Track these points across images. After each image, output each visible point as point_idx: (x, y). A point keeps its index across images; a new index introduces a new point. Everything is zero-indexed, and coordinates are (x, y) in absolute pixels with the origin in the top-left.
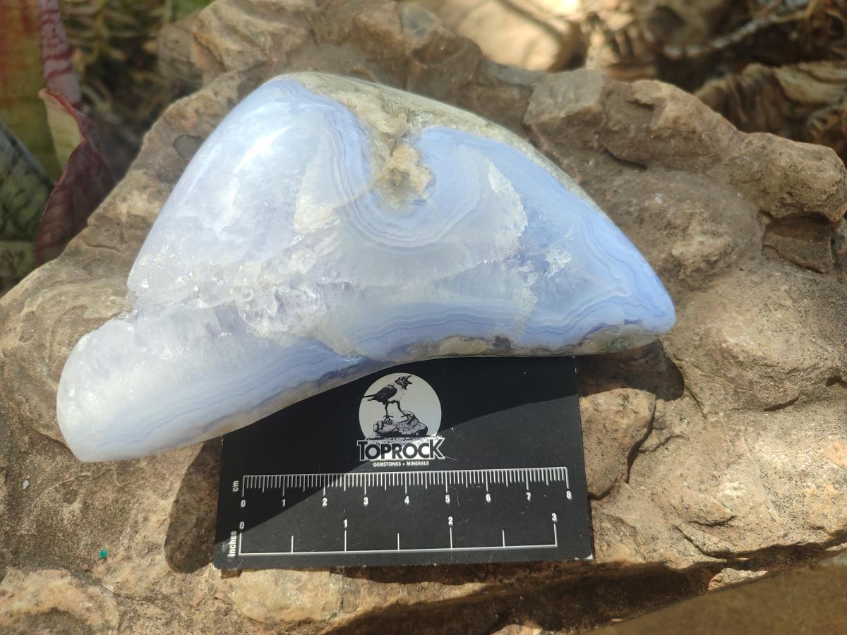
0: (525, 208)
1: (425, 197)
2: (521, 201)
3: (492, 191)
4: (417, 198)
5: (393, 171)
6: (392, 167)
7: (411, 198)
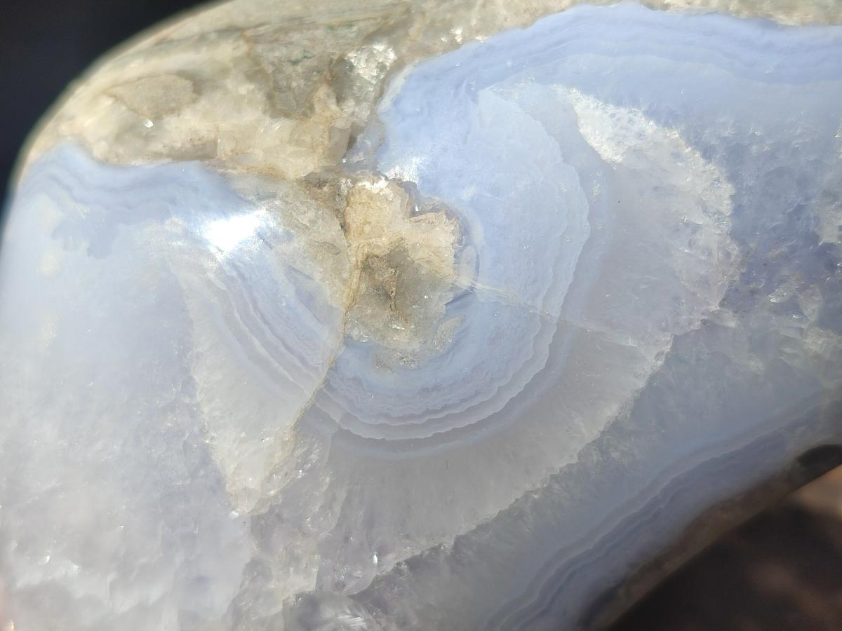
0: (708, 153)
1: (464, 282)
2: (689, 143)
3: (606, 166)
4: (451, 296)
5: (367, 266)
6: (361, 258)
7: (438, 302)
